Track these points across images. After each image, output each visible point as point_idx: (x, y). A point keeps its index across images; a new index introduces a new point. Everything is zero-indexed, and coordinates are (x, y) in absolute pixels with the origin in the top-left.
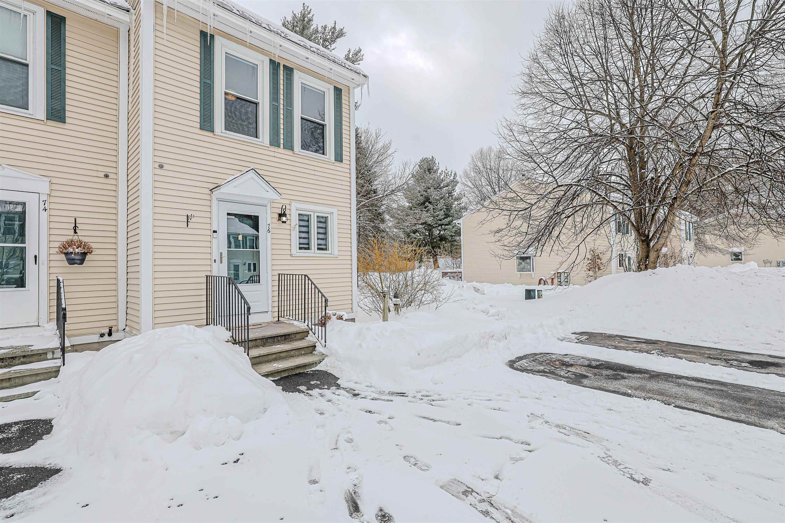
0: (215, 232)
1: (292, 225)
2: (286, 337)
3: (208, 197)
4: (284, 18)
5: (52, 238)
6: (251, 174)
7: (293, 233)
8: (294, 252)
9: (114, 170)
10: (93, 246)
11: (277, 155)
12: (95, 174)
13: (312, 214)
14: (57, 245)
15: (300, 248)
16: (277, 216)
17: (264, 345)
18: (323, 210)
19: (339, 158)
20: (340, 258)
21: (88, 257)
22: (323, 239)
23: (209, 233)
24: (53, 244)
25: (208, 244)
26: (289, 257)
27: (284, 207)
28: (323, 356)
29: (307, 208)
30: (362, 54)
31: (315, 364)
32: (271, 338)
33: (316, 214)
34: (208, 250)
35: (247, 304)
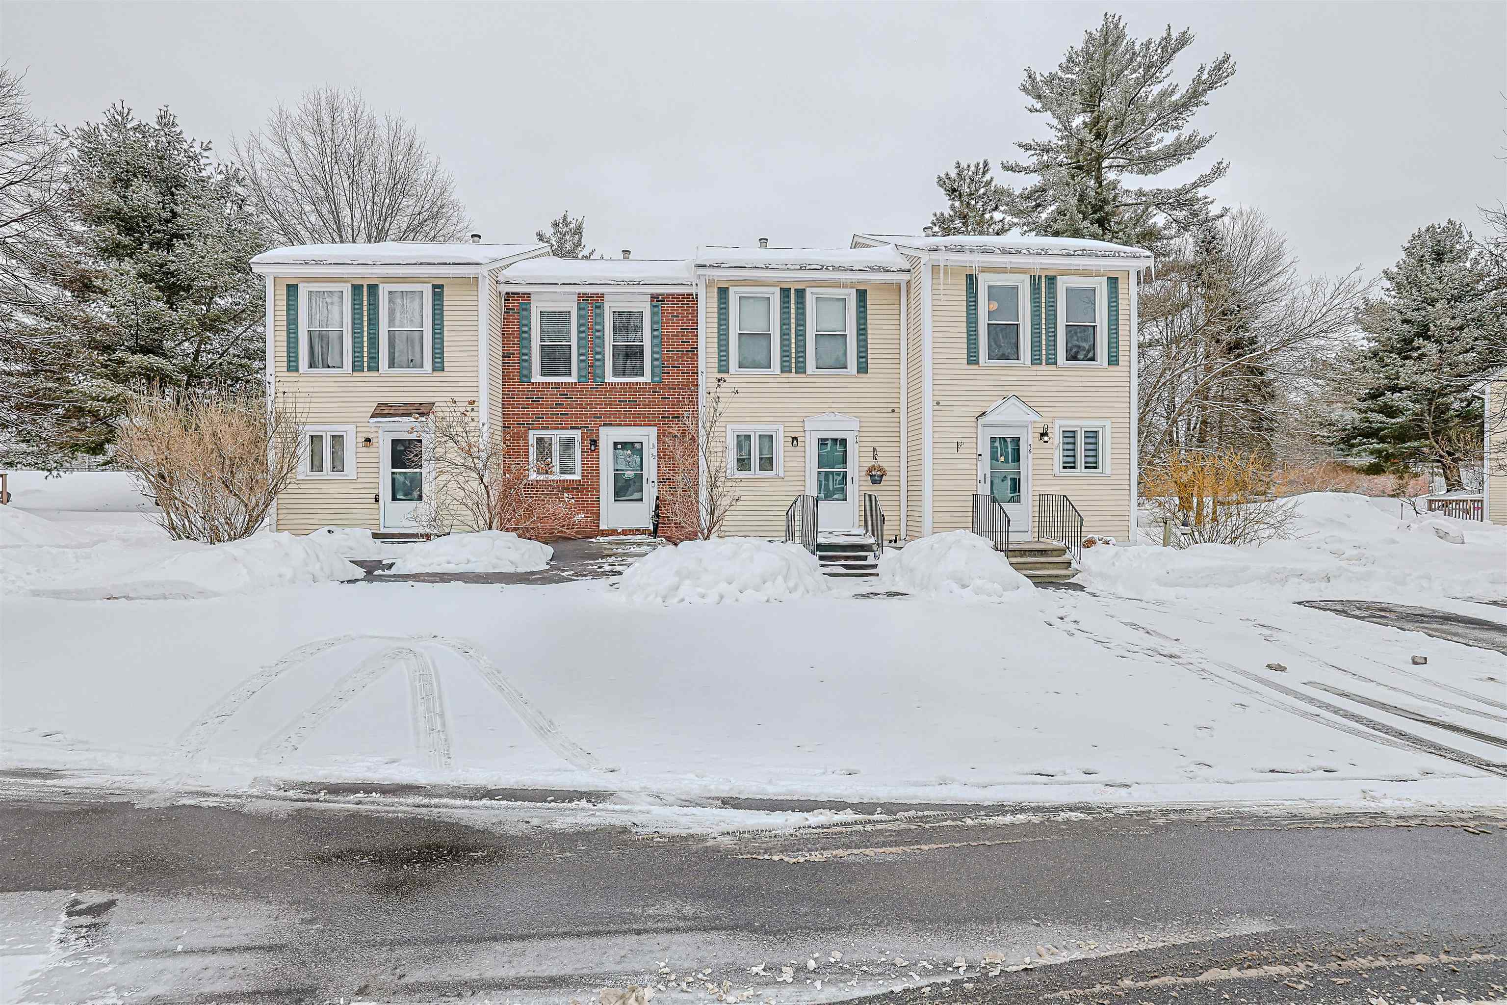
0: (980, 455)
1: (1055, 444)
2: (1043, 552)
3: (973, 424)
4: (1070, 49)
5: (862, 464)
6: (1013, 400)
7: (1056, 453)
8: (1056, 472)
9: (898, 405)
10: (887, 469)
11: (1039, 373)
12: (885, 410)
13: (1078, 429)
14: (866, 469)
15: (1064, 467)
16: (1038, 436)
17: (1021, 556)
18: (1091, 424)
19: (1114, 360)
20: (1113, 477)
21: (884, 478)
22: (1092, 456)
23: (975, 456)
24: (861, 469)
25: (974, 467)
26: (1051, 477)
27: (1046, 426)
28: (1078, 572)
29: (1071, 424)
30: (1232, 64)
31: (1069, 577)
32: (1029, 551)
33: (1084, 430)
34: (974, 472)
35: (1008, 517)
